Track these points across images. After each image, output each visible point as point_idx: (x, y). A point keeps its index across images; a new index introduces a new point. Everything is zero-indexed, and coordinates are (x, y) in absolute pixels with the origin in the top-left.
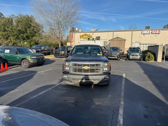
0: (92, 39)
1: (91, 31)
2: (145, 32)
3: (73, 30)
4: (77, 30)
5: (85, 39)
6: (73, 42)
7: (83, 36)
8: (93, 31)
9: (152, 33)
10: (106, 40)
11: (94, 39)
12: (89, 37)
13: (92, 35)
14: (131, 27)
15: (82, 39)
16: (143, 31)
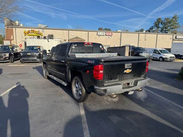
0: (43, 37)
1: (39, 27)
2: (100, 33)
3: (11, 24)
4: (17, 25)
5: (33, 37)
6: (13, 39)
7: (29, 32)
8: (42, 27)
9: (106, 34)
10: (61, 40)
11: (47, 38)
12: (38, 35)
13: (42, 33)
14: (78, 27)
15: (27, 37)
16: (98, 32)
